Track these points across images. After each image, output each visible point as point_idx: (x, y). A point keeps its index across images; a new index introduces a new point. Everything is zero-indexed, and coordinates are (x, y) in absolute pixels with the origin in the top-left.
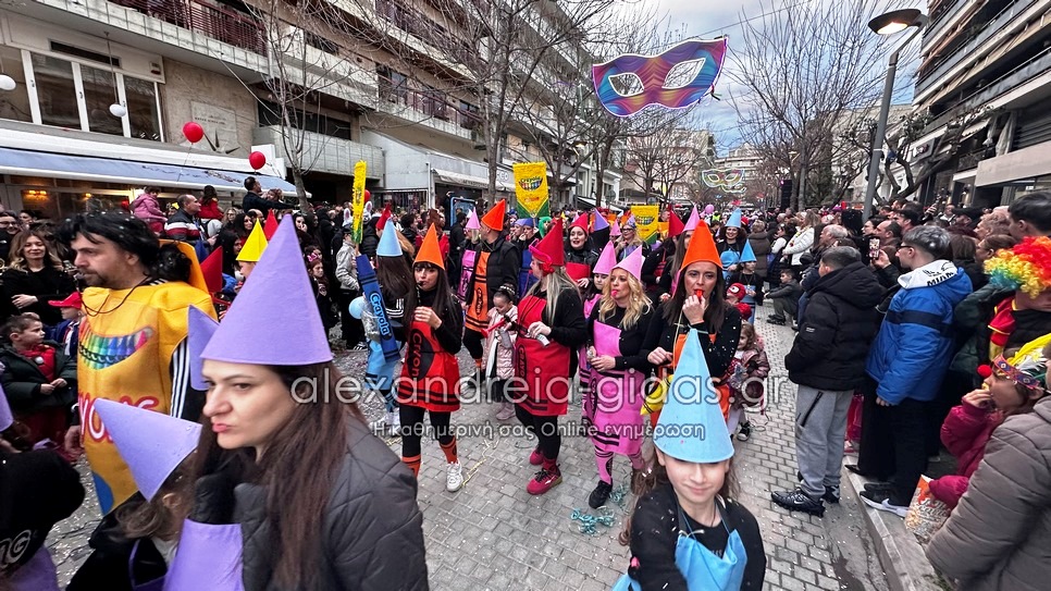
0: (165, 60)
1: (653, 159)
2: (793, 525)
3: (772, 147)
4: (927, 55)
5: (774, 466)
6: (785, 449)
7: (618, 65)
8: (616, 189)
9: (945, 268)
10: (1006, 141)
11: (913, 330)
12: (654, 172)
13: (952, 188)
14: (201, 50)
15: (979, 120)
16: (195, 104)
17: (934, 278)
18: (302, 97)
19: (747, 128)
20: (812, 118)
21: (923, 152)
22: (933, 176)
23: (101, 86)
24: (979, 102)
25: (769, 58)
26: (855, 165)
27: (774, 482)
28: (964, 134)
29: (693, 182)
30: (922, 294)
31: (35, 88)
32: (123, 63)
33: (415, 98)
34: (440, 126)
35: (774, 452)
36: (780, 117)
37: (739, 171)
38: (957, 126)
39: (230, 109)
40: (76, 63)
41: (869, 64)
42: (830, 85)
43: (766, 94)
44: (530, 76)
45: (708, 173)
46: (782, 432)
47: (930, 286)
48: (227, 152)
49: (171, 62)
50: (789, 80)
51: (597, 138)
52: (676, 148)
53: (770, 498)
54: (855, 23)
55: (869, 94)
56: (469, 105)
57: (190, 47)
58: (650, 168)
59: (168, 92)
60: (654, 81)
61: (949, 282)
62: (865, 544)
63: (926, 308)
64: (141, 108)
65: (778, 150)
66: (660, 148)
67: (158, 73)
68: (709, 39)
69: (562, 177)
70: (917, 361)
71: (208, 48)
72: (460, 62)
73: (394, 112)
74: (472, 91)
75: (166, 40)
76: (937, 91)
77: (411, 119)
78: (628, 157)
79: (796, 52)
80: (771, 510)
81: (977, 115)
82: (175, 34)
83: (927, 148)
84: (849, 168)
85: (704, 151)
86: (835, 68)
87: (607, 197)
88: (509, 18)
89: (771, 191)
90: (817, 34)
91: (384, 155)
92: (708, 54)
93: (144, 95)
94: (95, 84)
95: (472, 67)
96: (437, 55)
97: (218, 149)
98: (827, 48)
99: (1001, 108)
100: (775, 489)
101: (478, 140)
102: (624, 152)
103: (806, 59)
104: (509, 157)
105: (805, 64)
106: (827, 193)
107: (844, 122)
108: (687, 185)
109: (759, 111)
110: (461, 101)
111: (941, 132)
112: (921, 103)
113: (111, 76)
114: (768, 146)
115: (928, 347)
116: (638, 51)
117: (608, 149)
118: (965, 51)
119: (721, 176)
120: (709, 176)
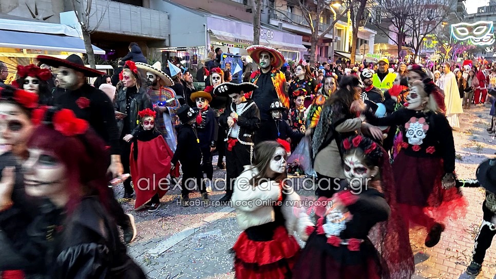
37: (487, 24)
48: (45, 19)
91: (169, 18)
97: (37, 16)
119: (471, 29)
120: (458, 30)
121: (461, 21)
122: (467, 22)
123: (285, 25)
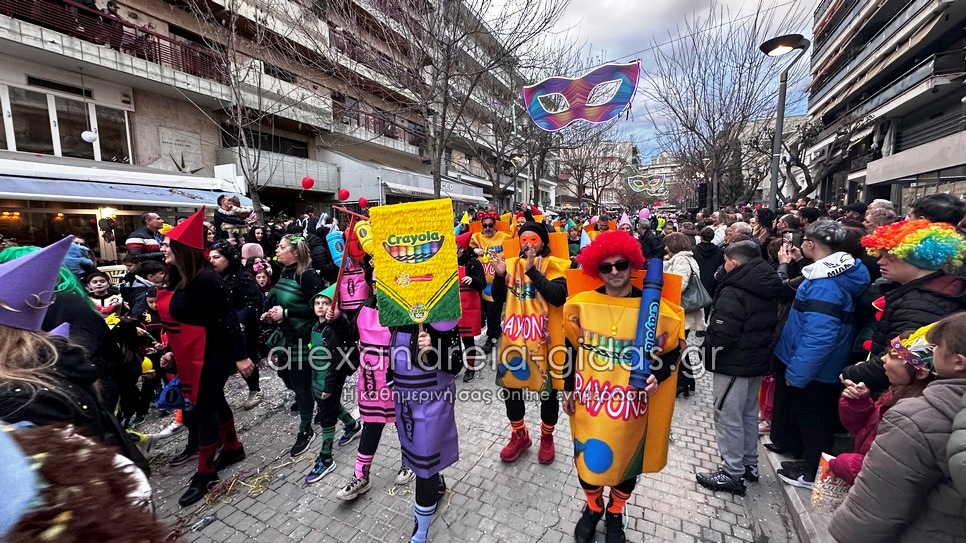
0: (135, 90)
1: (584, 168)
2: (717, 505)
3: (688, 155)
4: (816, 73)
5: (699, 448)
6: (709, 431)
7: (546, 87)
8: (552, 197)
9: (843, 260)
10: (890, 144)
11: (815, 318)
12: (585, 180)
13: (847, 187)
14: (168, 81)
15: (864, 128)
16: (162, 130)
17: (834, 269)
18: (258, 122)
19: (664, 138)
20: (721, 128)
21: (820, 156)
22: (830, 175)
23: (75, 115)
24: (863, 112)
25: (679, 79)
26: (762, 168)
27: (699, 464)
28: (852, 140)
29: (621, 187)
30: (823, 285)
31: (11, 118)
32: (96, 94)
33: (367, 119)
34: (390, 143)
35: (698, 435)
36: (692, 129)
37: (661, 178)
38: (845, 133)
39: (195, 133)
40: (51, 96)
41: (766, 82)
42: (734, 100)
43: (678, 109)
44: (468, 98)
45: (634, 179)
46: (705, 415)
47: (830, 277)
48: (193, 172)
49: (141, 93)
50: (698, 97)
51: (532, 151)
52: (604, 158)
53: (695, 480)
54: (750, 48)
55: (768, 107)
56: (414, 123)
57: (159, 79)
58: (582, 176)
59: (137, 119)
60: (578, 100)
61: (847, 272)
62: (785, 522)
63: (826, 298)
64: (112, 133)
65: (693, 157)
66: (589, 158)
67: (128, 103)
68: (624, 63)
69: (501, 186)
70: (818, 347)
71: (175, 79)
72: (405, 87)
73: (347, 130)
74: (417, 111)
75: (136, 73)
76: (827, 104)
77: (363, 138)
78: (562, 167)
79: (702, 73)
80: (696, 491)
81: (861, 123)
82: (144, 67)
83: (823, 152)
84: (757, 171)
85: (630, 159)
86: (737, 86)
87: (543, 203)
88: (448, 47)
89: (690, 193)
90: (719, 56)
91: (338, 170)
92: (624, 76)
93: (115, 122)
94: (68, 113)
95: (416, 90)
96: (384, 81)
97: (183, 170)
98: (729, 69)
99: (882, 116)
100: (699, 470)
101: (424, 155)
102: (557, 163)
103: (711, 78)
104: (454, 169)
105: (711, 83)
106: (739, 194)
107: (748, 132)
108: (616, 190)
109: (674, 124)
110: (410, 122)
111: (832, 139)
112: (814, 114)
113: (85, 106)
114: (684, 155)
115: (829, 334)
116: (565, 73)
117: (542, 161)
118: (848, 69)
119: (646, 181)
120: (634, 182)
123: (464, 177)
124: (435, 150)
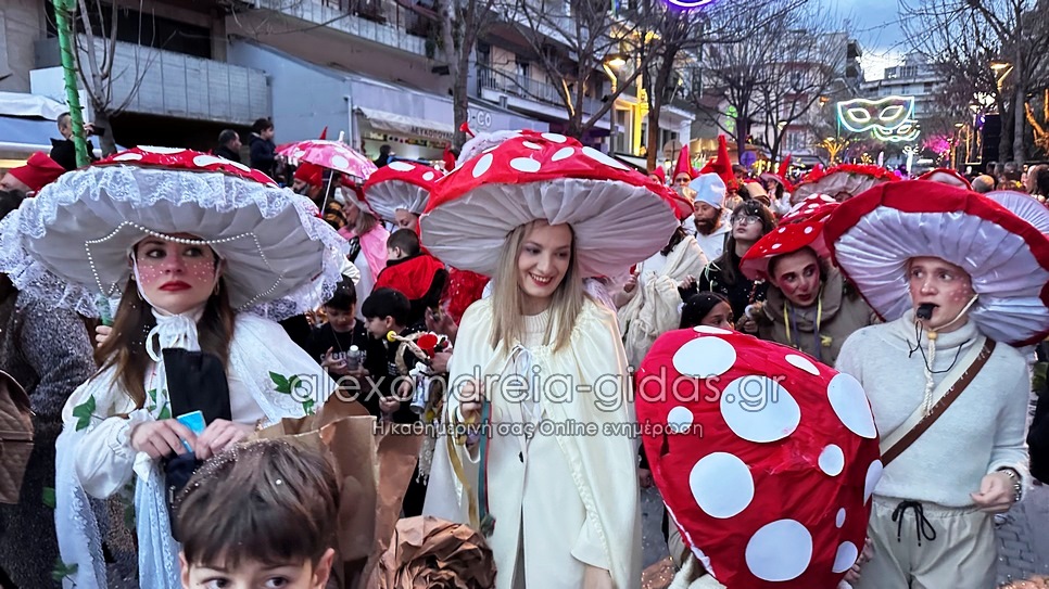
1: (750, 84)
3: (962, 58)
8: (685, 139)
12: (752, 107)
45: (848, 107)
52: (791, 65)
58: (744, 100)
65: (973, 61)
66: (760, 65)
77: (318, 20)
78: (705, 81)
85: (841, 68)
89: (965, 135)
91: (269, 82)
101: (437, 55)
104: (493, 85)
108: (812, 128)
114: (955, 57)
119: (874, 111)
120: (850, 112)
121: (854, 95)
122: (866, 97)
123: (512, 101)
124: (457, 46)
